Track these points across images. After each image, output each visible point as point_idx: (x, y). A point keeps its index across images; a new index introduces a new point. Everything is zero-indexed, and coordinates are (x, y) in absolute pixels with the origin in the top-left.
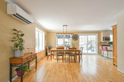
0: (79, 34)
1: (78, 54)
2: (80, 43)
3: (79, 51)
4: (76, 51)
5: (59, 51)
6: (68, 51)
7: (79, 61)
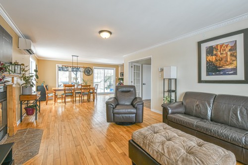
0: (94, 67)
1: (93, 93)
2: (95, 80)
3: (93, 89)
4: (90, 89)
5: (68, 90)
6: (81, 89)
7: (94, 101)
